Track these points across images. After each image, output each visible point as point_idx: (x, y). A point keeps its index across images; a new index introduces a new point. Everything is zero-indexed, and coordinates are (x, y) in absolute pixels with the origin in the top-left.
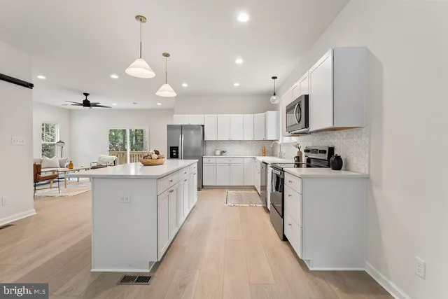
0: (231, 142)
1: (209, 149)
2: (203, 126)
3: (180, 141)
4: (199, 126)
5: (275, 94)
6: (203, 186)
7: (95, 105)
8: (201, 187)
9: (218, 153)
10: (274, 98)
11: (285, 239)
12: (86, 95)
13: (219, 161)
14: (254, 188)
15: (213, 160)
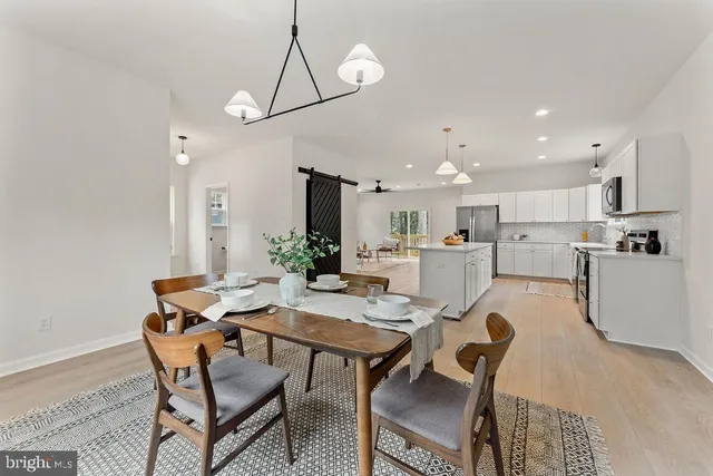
0: (533, 224)
1: (505, 233)
2: (497, 206)
3: (471, 225)
4: (491, 207)
5: (596, 166)
6: (497, 275)
7: (385, 191)
8: (495, 275)
9: (517, 237)
10: (597, 170)
11: (589, 321)
12: (378, 182)
13: (517, 246)
14: (566, 281)
15: (510, 245)
